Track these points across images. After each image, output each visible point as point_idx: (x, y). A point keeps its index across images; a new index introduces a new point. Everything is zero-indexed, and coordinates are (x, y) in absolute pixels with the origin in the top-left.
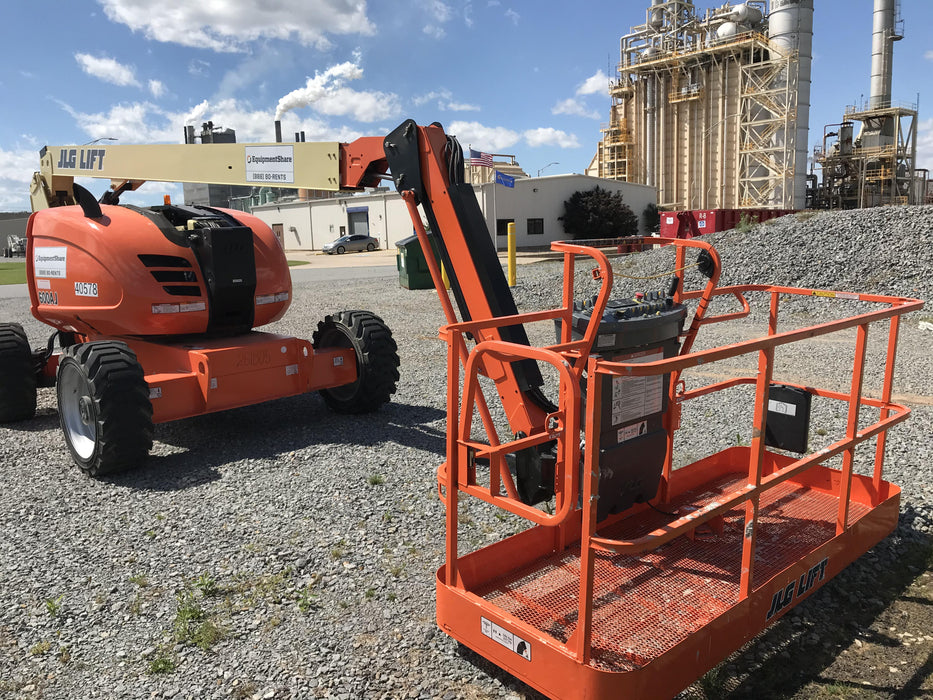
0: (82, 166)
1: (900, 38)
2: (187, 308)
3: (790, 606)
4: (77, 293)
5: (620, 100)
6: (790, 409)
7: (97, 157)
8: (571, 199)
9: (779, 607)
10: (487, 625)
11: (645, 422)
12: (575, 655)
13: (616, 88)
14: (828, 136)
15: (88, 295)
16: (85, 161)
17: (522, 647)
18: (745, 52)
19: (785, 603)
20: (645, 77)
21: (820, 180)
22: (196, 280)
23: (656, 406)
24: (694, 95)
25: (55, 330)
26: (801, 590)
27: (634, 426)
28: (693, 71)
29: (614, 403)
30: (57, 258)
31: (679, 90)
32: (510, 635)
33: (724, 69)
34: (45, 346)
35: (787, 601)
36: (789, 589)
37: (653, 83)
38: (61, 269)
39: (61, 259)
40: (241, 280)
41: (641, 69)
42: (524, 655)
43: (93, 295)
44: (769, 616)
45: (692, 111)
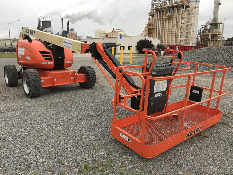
0: (30, 33)
1: (221, 4)
2: (49, 63)
3: (191, 136)
4: (26, 59)
5: (151, 17)
6: (198, 92)
7: (34, 33)
8: (139, 41)
9: (189, 136)
10: (121, 134)
11: (162, 93)
12: (140, 142)
13: (150, 14)
14: (202, 28)
15: (28, 59)
16: (31, 33)
17: (129, 140)
18: (183, 6)
19: (190, 135)
20: (157, 11)
21: (199, 39)
22: (51, 57)
23: (165, 89)
24: (170, 16)
25: (22, 67)
26: (194, 133)
27: (159, 93)
28: (169, 10)
29: (155, 88)
30: (22, 51)
31: (166, 15)
32: (126, 137)
33: (177, 10)
34: (20, 70)
35: (191, 135)
36: (191, 132)
37: (159, 13)
38: (23, 53)
39: (23, 51)
40: (61, 58)
41: (156, 9)
42: (129, 141)
43: (29, 59)
44: (186, 138)
45: (169, 20)
